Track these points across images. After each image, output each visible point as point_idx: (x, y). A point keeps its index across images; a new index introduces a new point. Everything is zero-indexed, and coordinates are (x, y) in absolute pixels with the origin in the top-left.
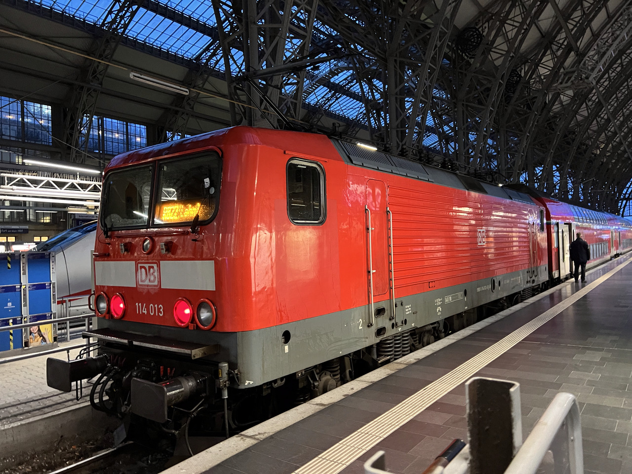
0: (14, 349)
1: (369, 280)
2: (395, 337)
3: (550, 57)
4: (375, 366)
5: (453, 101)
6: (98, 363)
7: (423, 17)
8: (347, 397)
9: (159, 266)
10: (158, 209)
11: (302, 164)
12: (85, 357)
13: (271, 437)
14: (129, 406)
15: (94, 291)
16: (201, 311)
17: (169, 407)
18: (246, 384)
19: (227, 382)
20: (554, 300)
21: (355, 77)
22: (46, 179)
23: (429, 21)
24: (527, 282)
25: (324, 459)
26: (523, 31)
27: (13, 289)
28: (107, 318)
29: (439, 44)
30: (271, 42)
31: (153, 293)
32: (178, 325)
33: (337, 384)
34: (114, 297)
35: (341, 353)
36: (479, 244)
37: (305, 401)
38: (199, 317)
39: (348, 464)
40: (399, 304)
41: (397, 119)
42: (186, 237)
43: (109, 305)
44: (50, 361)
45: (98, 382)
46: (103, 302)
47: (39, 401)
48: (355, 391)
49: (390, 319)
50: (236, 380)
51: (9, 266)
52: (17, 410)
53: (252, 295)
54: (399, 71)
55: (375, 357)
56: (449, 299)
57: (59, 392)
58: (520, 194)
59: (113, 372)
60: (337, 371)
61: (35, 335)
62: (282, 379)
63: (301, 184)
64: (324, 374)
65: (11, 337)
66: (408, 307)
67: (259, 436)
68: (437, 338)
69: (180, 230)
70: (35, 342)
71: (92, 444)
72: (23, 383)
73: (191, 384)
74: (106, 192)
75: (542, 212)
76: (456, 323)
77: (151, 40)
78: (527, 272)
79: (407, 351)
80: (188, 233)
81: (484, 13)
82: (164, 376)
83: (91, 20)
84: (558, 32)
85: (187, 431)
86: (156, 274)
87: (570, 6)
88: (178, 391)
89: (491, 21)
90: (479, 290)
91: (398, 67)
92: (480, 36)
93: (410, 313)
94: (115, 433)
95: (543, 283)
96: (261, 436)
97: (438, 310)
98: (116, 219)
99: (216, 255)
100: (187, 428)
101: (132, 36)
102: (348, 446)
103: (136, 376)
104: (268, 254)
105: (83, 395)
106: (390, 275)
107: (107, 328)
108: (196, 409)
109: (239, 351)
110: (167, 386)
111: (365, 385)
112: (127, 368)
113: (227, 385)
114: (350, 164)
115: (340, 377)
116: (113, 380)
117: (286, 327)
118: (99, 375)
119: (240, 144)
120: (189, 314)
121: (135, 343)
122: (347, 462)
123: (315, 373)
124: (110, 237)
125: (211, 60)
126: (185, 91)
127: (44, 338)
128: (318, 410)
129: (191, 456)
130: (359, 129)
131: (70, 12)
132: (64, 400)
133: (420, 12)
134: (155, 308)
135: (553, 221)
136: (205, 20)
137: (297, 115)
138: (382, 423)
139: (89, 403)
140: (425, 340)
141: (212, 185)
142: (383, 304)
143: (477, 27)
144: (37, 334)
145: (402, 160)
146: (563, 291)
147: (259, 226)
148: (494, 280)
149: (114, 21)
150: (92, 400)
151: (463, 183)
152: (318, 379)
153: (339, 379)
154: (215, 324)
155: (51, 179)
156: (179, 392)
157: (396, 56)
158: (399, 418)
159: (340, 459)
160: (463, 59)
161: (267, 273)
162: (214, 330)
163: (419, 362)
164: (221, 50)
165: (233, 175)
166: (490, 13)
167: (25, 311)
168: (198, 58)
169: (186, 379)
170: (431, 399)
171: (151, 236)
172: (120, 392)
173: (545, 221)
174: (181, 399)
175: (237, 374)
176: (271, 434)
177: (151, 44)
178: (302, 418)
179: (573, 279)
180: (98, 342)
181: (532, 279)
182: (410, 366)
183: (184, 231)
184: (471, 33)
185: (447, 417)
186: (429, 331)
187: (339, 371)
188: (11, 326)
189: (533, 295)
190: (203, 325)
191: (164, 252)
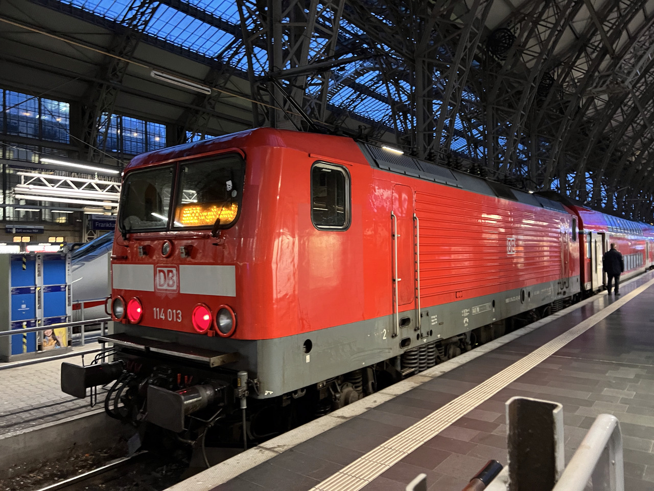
0: (27, 352)
1: (394, 289)
2: (420, 348)
3: (584, 60)
4: (399, 378)
5: (483, 104)
6: (114, 370)
7: (453, 17)
8: (370, 410)
9: (178, 270)
10: (178, 212)
11: (326, 167)
12: (100, 362)
13: (291, 450)
14: (144, 414)
15: (111, 295)
16: (221, 318)
17: (186, 417)
18: (266, 394)
19: (247, 392)
20: (586, 313)
21: (381, 77)
22: (63, 178)
23: (459, 21)
24: (558, 294)
25: (345, 474)
26: (557, 33)
27: (27, 291)
28: (124, 322)
29: (469, 45)
30: (296, 41)
31: (171, 298)
32: (196, 331)
33: (359, 396)
34: (131, 301)
35: (364, 364)
36: (509, 253)
37: (326, 413)
38: (218, 323)
39: (370, 480)
40: (424, 314)
41: (424, 122)
42: (206, 240)
43: (125, 310)
44: (64, 365)
45: (113, 389)
46: (120, 306)
47: (54, 407)
48: (378, 404)
49: (415, 330)
50: (254, 390)
51: (24, 267)
52: (29, 415)
53: (274, 302)
54: (427, 72)
55: (399, 369)
56: (476, 310)
57: (73, 398)
58: (552, 201)
59: (129, 378)
60: (359, 382)
61: (49, 338)
62: (302, 390)
63: (325, 188)
64: (345, 386)
65: (25, 340)
66: (434, 317)
67: (278, 449)
68: (464, 351)
69: (200, 233)
70: (49, 346)
71: (106, 453)
72: (37, 387)
73: (208, 392)
74: (125, 193)
75: (574, 221)
76: (483, 335)
77: (173, 37)
78: (558, 283)
79: (432, 363)
80: (209, 237)
81: (516, 14)
82: (181, 384)
83: (111, 16)
84: (593, 34)
85: (203, 442)
86: (175, 278)
87: (606, 7)
88: (195, 399)
89: (523, 22)
90: (507, 301)
91: (426, 68)
92: (512, 37)
93: (436, 324)
94: (129, 442)
95: (575, 295)
96: (280, 449)
97: (465, 321)
98: (135, 221)
99: (237, 260)
100: (204, 438)
101: (153, 33)
102: (370, 461)
103: (153, 384)
104: (290, 261)
105: (97, 401)
106: (415, 284)
107: (124, 333)
108: (213, 420)
109: (259, 360)
110: (184, 394)
111: (388, 398)
112: (143, 375)
113: (246, 395)
114: (376, 168)
115: (363, 388)
116: (128, 387)
117: (308, 336)
118: (115, 381)
119: (264, 146)
120: (207, 321)
121: (152, 349)
122: (369, 478)
123: (337, 384)
124: (129, 239)
125: (234, 59)
126: (206, 91)
127: (58, 341)
128: (339, 423)
129: (207, 468)
130: (384, 131)
131: (90, 7)
132: (78, 406)
133: (450, 12)
134: (173, 313)
135: (586, 230)
136: (228, 17)
137: (321, 116)
138: (406, 438)
139: (103, 410)
140: (451, 352)
141: (234, 187)
142: (409, 314)
143: (509, 28)
144: (50, 338)
145: (429, 165)
146: (595, 304)
147: (281, 231)
148: (523, 291)
149: (134, 17)
150: (106, 407)
151: (493, 189)
152: (339, 391)
153: (361, 391)
154: (235, 331)
155: (69, 179)
156: (196, 401)
157: (424, 57)
158: (423, 433)
159: (361, 475)
160: (494, 60)
161: (289, 279)
162: (233, 337)
163: (445, 375)
164: (243, 49)
165: (256, 178)
166: (522, 13)
167: (39, 313)
168: (220, 56)
169: (204, 387)
170: (457, 413)
171: (171, 240)
172: (136, 399)
173: (577, 230)
174: (198, 408)
175: (256, 384)
176: (291, 447)
177: (173, 42)
178: (323, 431)
179: (606, 292)
180: (114, 347)
181: (562, 291)
182: (435, 379)
183: (205, 235)
184: (503, 34)
185: (475, 433)
186: (455, 343)
187: (361, 383)
188: (26, 329)
189: (564, 307)
190: (222, 332)
191: (183, 256)
